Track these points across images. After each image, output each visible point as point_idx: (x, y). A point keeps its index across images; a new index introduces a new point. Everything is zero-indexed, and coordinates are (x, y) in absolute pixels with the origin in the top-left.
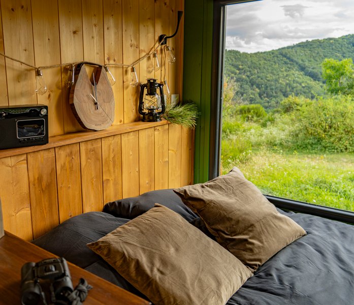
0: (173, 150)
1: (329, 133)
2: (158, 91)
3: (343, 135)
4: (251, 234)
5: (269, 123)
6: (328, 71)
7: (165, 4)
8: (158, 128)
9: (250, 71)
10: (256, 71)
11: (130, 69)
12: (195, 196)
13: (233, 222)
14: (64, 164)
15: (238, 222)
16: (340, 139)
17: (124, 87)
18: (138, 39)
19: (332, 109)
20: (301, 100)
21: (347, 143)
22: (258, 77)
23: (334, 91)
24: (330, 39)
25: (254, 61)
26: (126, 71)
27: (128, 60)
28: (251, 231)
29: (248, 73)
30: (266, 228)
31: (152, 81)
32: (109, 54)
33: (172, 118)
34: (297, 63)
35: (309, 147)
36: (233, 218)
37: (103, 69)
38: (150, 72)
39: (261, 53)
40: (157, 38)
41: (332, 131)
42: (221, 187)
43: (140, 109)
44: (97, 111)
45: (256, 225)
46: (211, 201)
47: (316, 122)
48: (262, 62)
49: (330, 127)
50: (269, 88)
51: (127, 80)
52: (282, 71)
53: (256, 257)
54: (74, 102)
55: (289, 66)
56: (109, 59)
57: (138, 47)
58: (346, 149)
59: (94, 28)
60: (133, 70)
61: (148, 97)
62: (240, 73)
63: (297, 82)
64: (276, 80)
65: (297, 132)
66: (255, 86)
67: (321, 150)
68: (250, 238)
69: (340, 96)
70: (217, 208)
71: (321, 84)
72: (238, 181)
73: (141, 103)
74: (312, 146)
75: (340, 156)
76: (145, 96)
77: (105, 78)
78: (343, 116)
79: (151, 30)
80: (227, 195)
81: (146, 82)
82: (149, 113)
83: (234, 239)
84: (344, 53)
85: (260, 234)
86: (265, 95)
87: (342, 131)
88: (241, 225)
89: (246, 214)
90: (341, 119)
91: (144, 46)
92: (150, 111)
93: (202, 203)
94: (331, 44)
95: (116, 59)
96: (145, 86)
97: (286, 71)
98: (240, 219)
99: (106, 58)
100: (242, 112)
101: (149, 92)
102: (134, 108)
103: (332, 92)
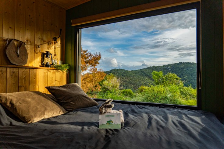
0: (58, 81)
1: (156, 100)
2: (50, 56)
5: (134, 97)
8: (49, 70)
9: (130, 78)
10: (132, 78)
19: (156, 90)
20: (146, 87)
22: (133, 80)
23: (157, 84)
24: (159, 66)
25: (131, 74)
29: (129, 79)
30: (78, 99)
31: (48, 52)
34: (148, 75)
37: (23, 44)
39: (134, 71)
44: (18, 58)
48: (134, 74)
49: (156, 97)
50: (137, 85)
52: (142, 78)
53: (71, 108)
54: (6, 52)
55: (145, 76)
56: (27, 41)
60: (39, 47)
61: (46, 58)
62: (125, 79)
63: (148, 83)
64: (140, 82)
66: (132, 84)
68: (70, 101)
69: (160, 86)
73: (43, 60)
79: (50, 34)
83: (64, 102)
85: (75, 100)
86: (136, 88)
90: (160, 94)
92: (46, 64)
95: (31, 41)
96: (45, 54)
97: (143, 78)
100: (123, 92)
101: (47, 56)
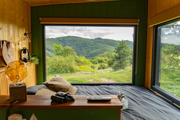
2: (27, 52)
3: (62, 68)
4: (69, 91)
6: (56, 48)
7: (26, 23)
8: (28, 65)
11: (17, 44)
12: (51, 84)
13: (64, 89)
14: (2, 79)
15: (65, 89)
16: (62, 69)
17: (15, 50)
18: (19, 33)
19: (58, 60)
21: (63, 70)
23: (58, 54)
24: (53, 38)
26: (16, 44)
27: (16, 41)
28: (68, 91)
31: (25, 48)
32: (11, 38)
33: (32, 61)
35: (53, 72)
36: (63, 88)
37: (10, 43)
38: (22, 45)
40: (24, 34)
41: (59, 67)
42: (56, 80)
43: (21, 58)
44: (10, 58)
45: (69, 89)
46: (56, 84)
47: (54, 64)
49: (58, 66)
51: (16, 48)
54: (3, 55)
56: (11, 40)
57: (19, 36)
58: (64, 72)
59: (6, 28)
60: (18, 44)
61: (24, 54)
65: (49, 68)
67: (57, 73)
69: (60, 56)
70: (58, 86)
71: (51, 52)
72: (60, 78)
73: (21, 56)
74: (54, 72)
75: (62, 74)
76: (22, 54)
77: (11, 46)
78: (61, 62)
79: (22, 31)
80: (59, 82)
81: (22, 49)
82: (24, 60)
84: (57, 43)
85: (71, 91)
87: (62, 67)
88: (66, 90)
89: (66, 86)
90: (61, 63)
91: (20, 36)
92: (24, 59)
93: (53, 85)
94: (53, 40)
95: (13, 40)
96: (22, 50)
98: (65, 88)
99: (10, 39)
101: (24, 52)
102: (18, 58)
103: (57, 55)
